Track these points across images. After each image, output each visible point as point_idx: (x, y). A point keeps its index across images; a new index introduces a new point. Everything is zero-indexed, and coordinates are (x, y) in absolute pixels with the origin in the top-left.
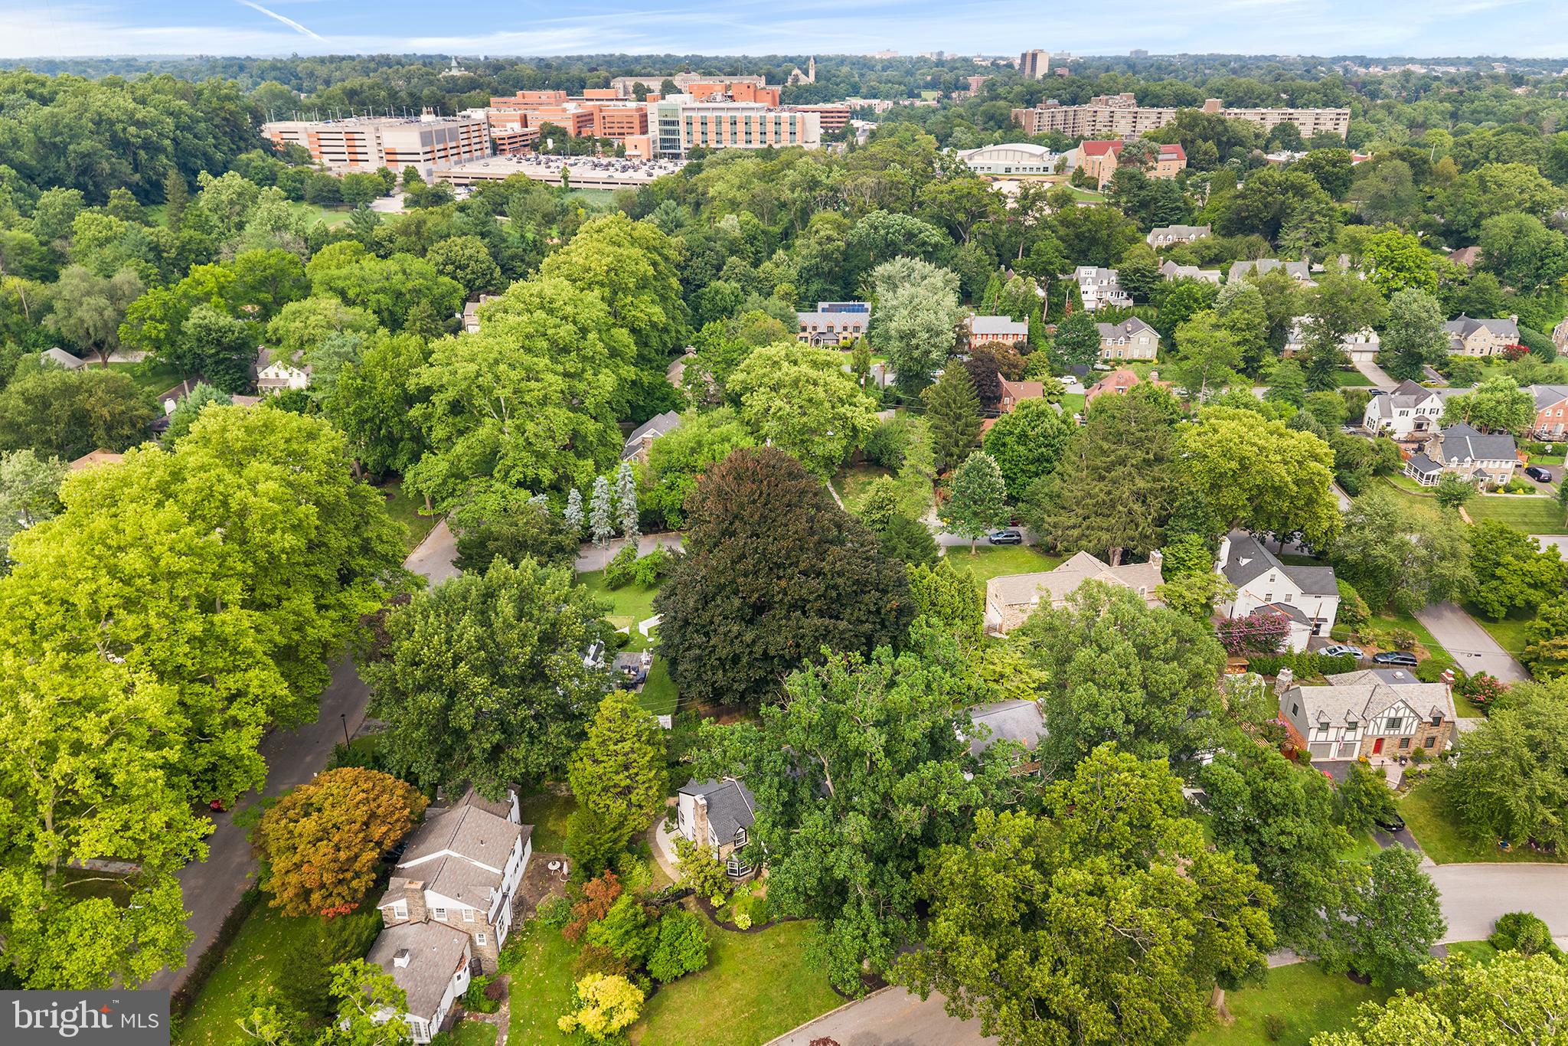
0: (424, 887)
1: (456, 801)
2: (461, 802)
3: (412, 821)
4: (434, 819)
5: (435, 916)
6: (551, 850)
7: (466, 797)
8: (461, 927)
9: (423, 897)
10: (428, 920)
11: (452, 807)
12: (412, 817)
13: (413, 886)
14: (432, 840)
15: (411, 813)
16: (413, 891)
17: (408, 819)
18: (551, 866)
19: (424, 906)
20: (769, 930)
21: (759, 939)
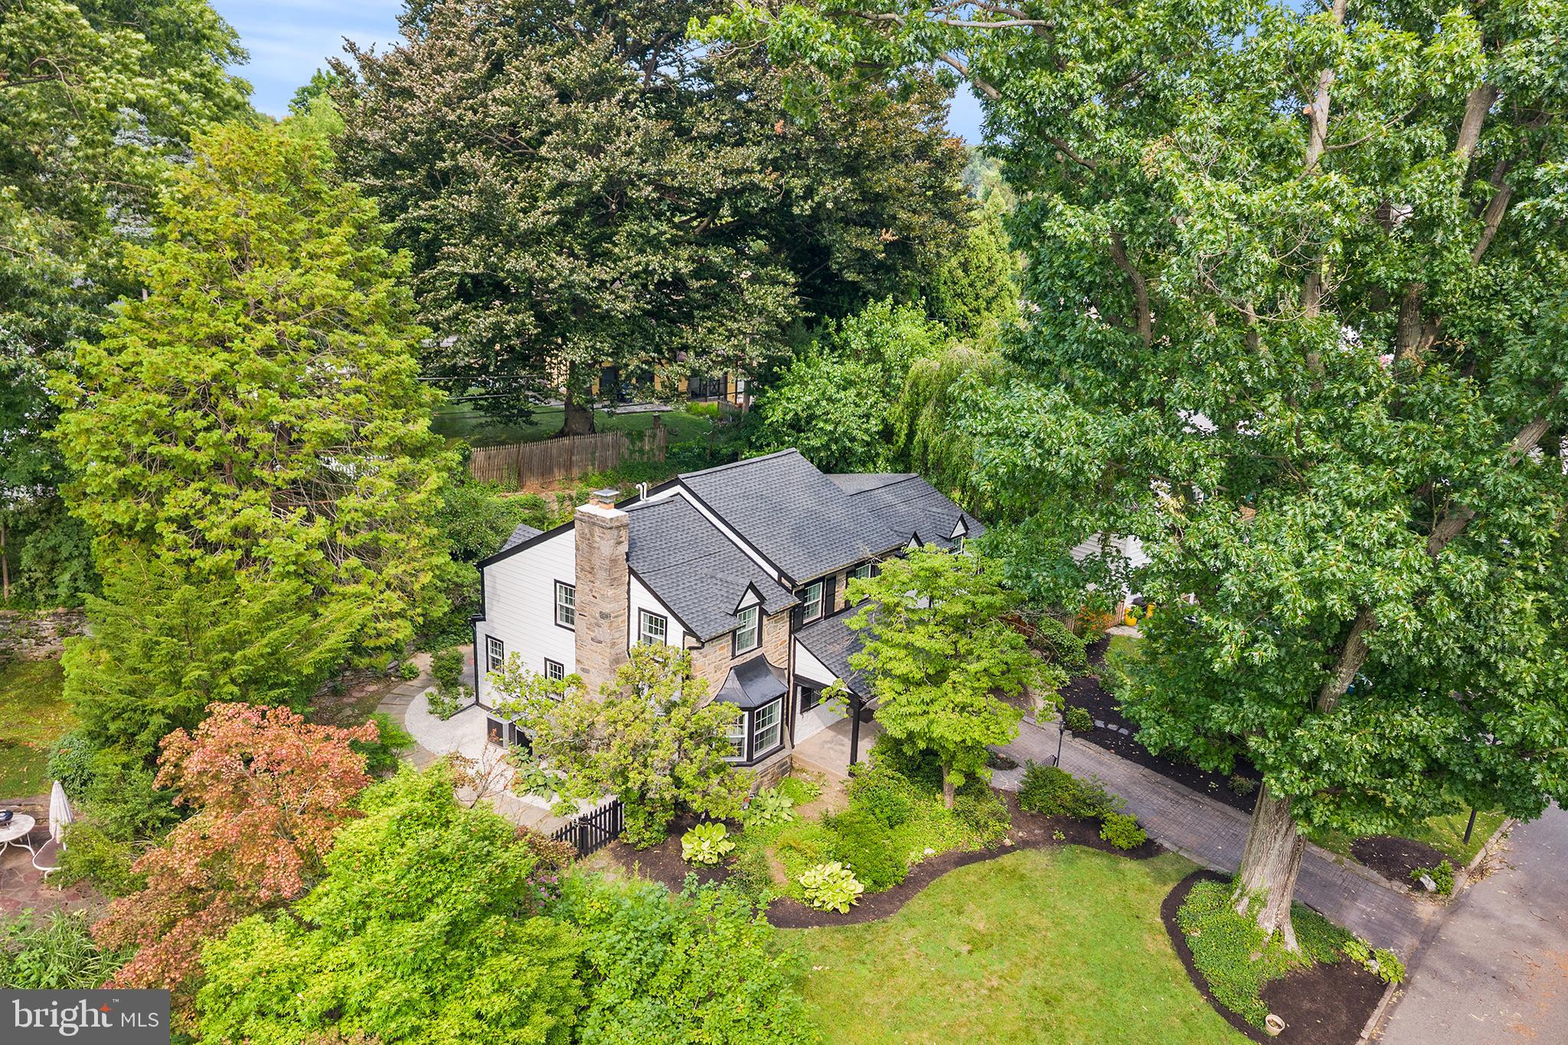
20: (919, 903)
21: (911, 933)
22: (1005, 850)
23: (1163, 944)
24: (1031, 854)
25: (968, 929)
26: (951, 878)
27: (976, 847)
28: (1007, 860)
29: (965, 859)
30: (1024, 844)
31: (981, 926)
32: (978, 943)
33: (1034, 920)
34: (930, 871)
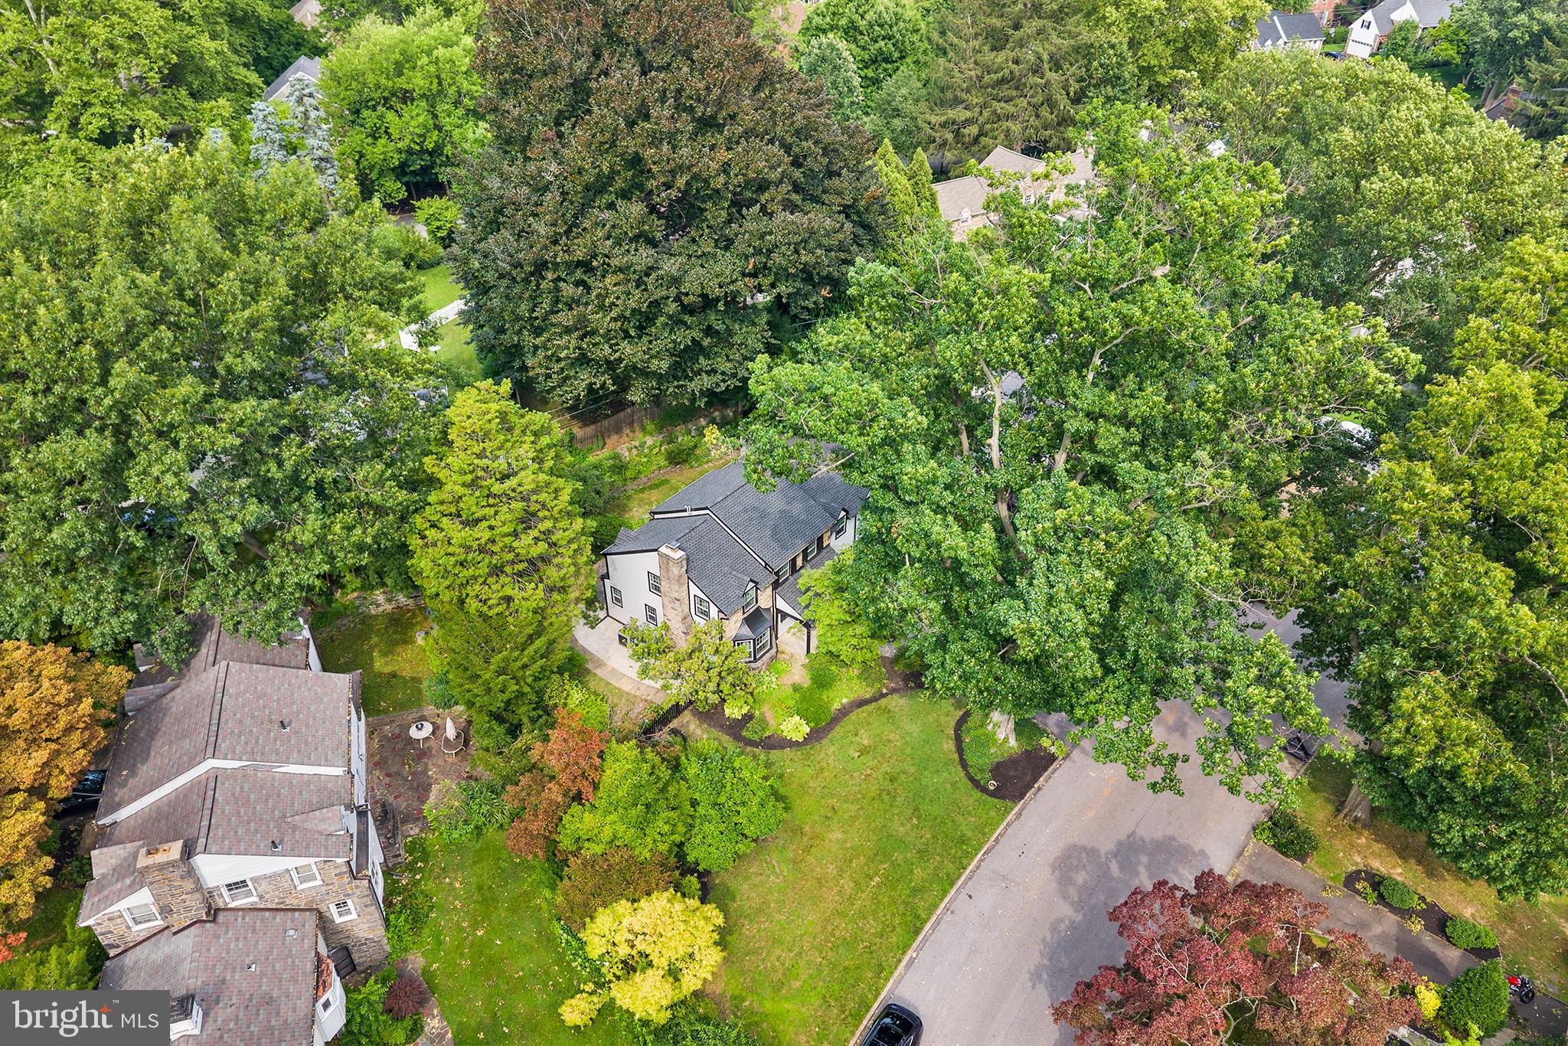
0: (188, 852)
1: (186, 663)
2: (197, 663)
3: (107, 725)
4: (150, 710)
5: (226, 899)
6: (401, 706)
7: (206, 650)
8: (291, 902)
9: (191, 873)
10: (213, 913)
11: (181, 675)
12: (103, 714)
13: (160, 858)
14: (161, 750)
15: (96, 705)
16: (162, 867)
17: (95, 721)
18: (414, 733)
19: (199, 887)
20: (838, 731)
21: (833, 748)
22: (883, 696)
23: (950, 745)
24: (896, 696)
25: (859, 744)
26: (853, 716)
27: (868, 696)
28: (883, 702)
29: (861, 703)
30: (893, 691)
31: (866, 742)
32: (864, 751)
33: (892, 736)
34: (844, 712)
